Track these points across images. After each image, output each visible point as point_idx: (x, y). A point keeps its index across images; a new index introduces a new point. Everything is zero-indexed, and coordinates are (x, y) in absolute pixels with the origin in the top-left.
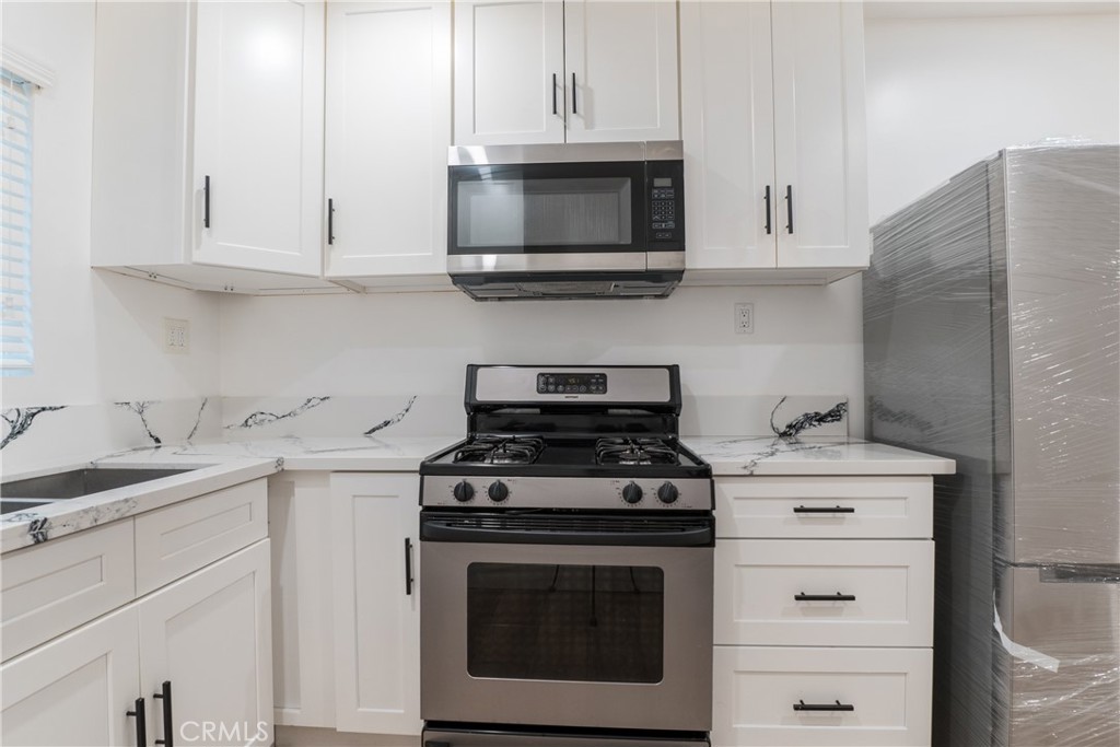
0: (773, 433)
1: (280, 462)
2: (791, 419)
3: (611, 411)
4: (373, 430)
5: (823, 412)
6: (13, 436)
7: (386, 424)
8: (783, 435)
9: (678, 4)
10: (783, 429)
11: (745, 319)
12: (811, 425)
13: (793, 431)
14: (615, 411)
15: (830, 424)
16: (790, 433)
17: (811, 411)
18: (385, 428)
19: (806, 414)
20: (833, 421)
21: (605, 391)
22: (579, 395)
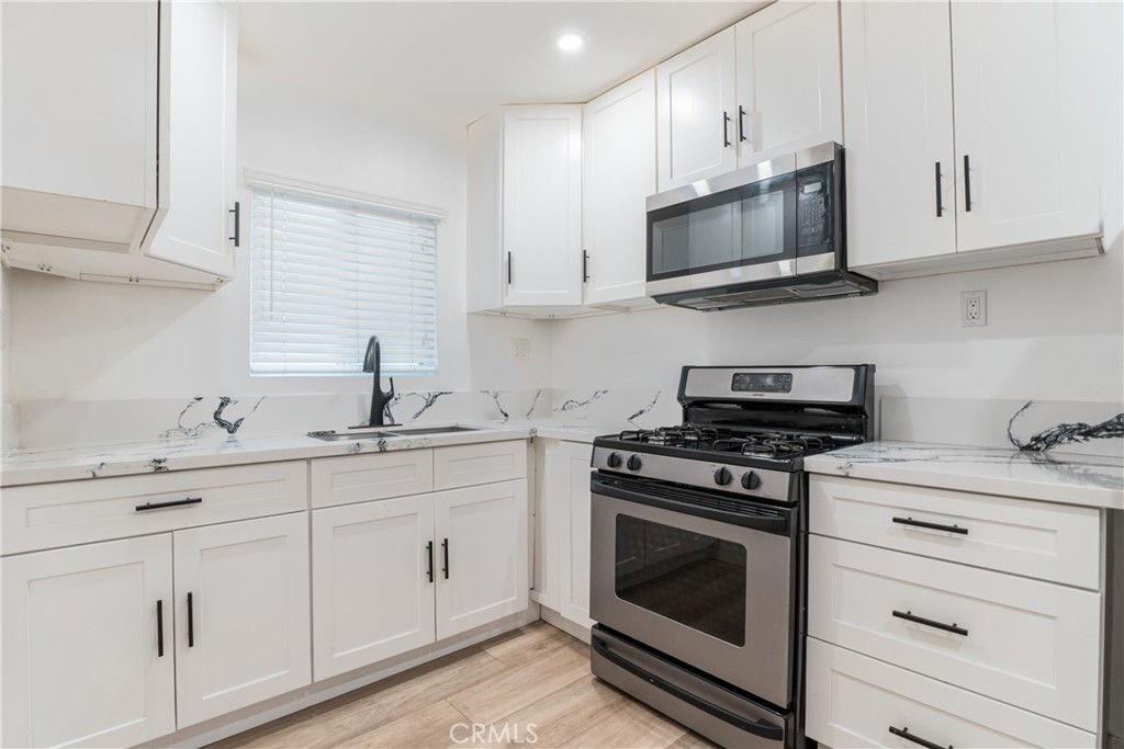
0: (1011, 446)
1: (533, 431)
2: (1040, 430)
3: (806, 410)
4: (633, 417)
5: (1093, 423)
6: (427, 406)
7: (641, 412)
8: (1027, 448)
9: (839, 3)
10: (1026, 441)
11: (975, 309)
12: (1070, 439)
13: (1042, 446)
14: (810, 410)
15: (1105, 440)
16: (1037, 447)
17: (1073, 421)
18: (640, 416)
19: (1064, 425)
20: (1110, 436)
21: (789, 390)
22: (766, 394)
